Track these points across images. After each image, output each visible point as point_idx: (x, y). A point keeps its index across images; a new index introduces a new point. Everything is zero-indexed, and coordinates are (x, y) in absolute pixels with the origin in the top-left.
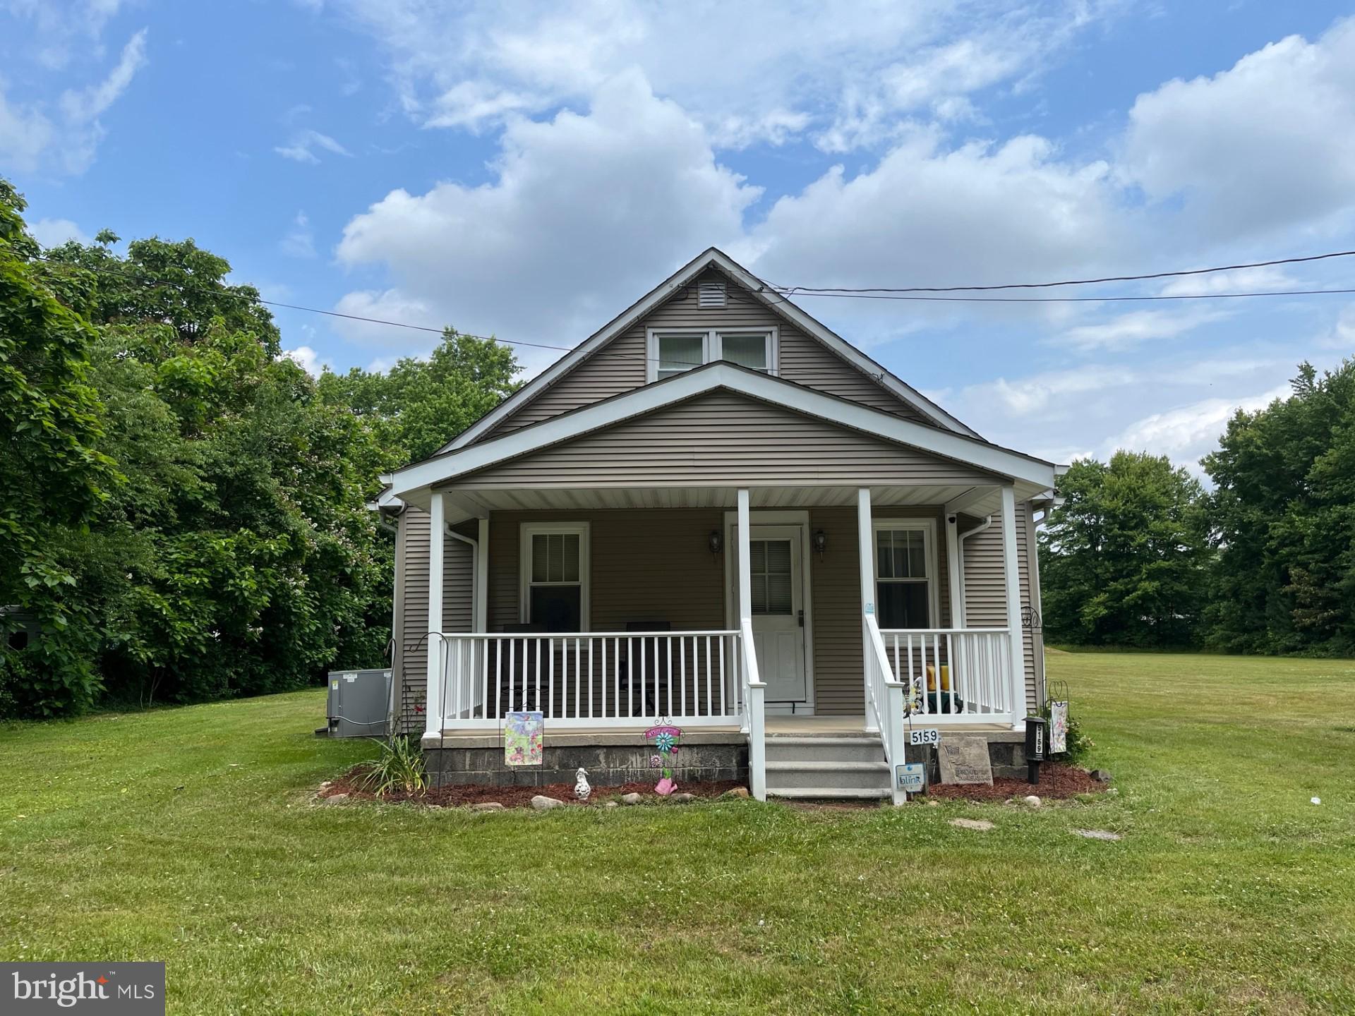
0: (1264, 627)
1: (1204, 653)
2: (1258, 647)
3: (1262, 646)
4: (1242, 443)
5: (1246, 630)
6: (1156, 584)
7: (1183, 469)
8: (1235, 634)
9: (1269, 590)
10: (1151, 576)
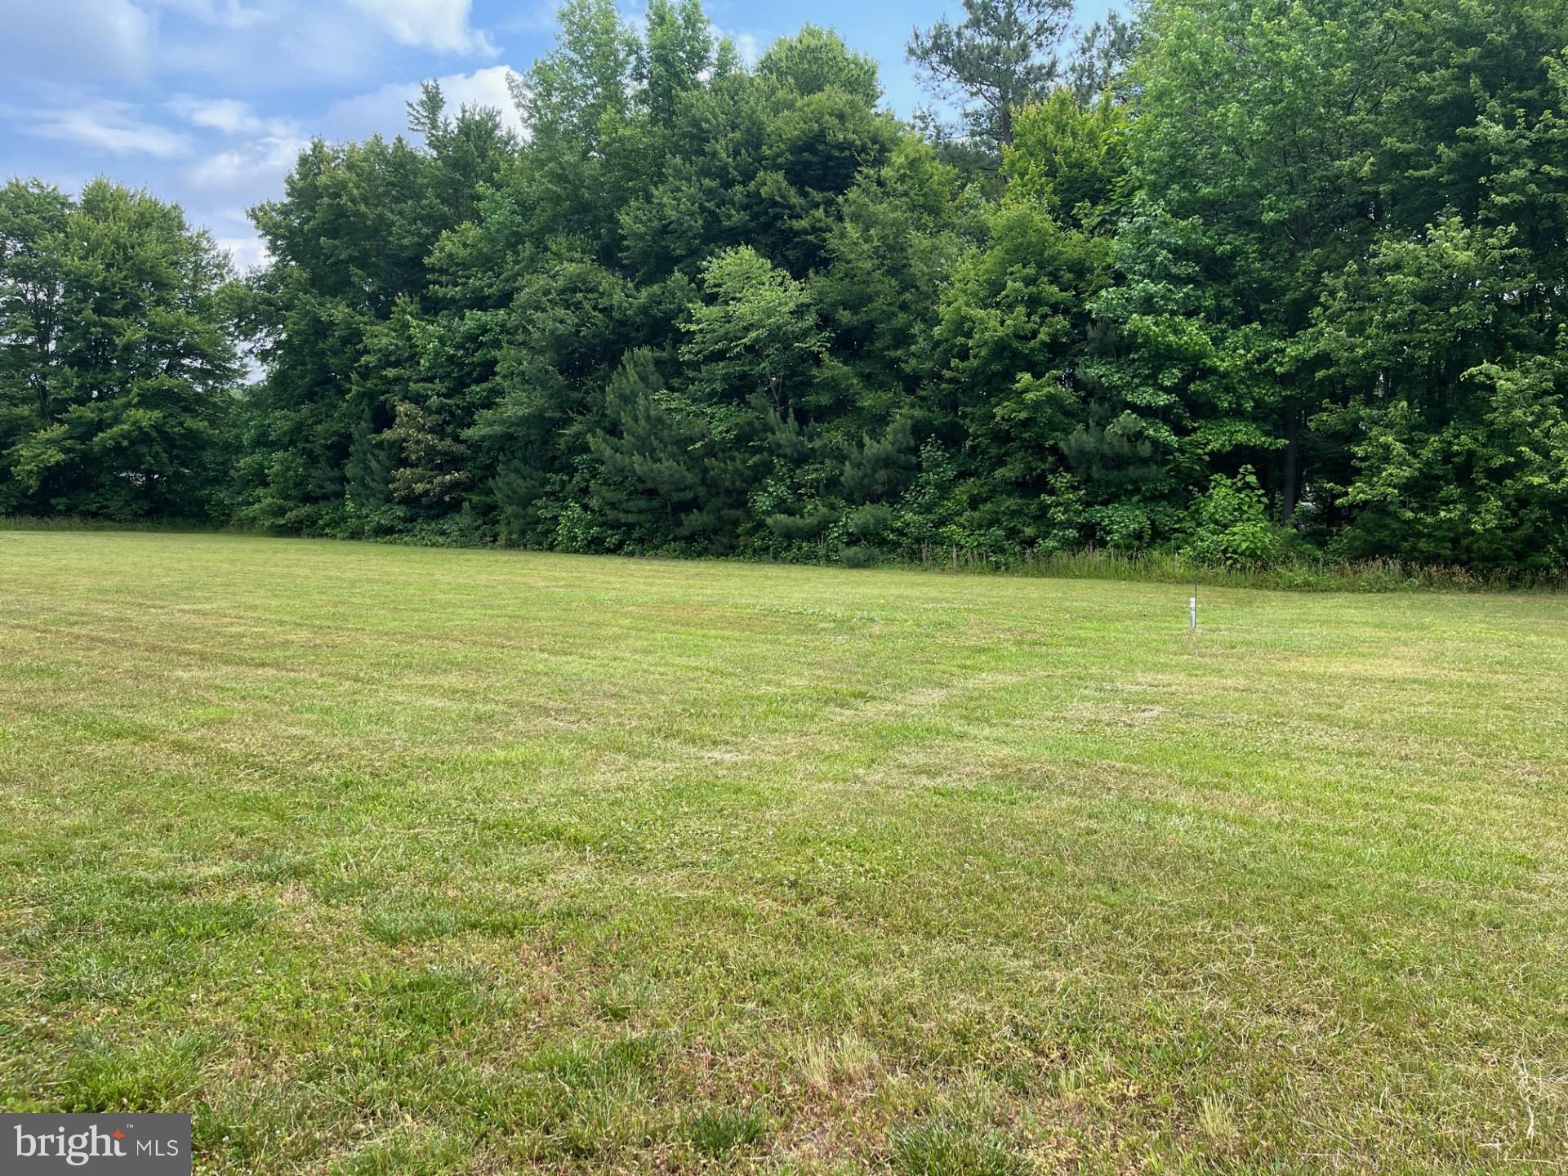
0: (340, 495)
1: (229, 533)
2: (327, 525)
3: (334, 524)
4: (327, 187)
5: (307, 498)
6: (157, 414)
7: (205, 233)
8: (291, 504)
9: (356, 436)
10: (149, 400)
